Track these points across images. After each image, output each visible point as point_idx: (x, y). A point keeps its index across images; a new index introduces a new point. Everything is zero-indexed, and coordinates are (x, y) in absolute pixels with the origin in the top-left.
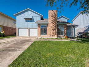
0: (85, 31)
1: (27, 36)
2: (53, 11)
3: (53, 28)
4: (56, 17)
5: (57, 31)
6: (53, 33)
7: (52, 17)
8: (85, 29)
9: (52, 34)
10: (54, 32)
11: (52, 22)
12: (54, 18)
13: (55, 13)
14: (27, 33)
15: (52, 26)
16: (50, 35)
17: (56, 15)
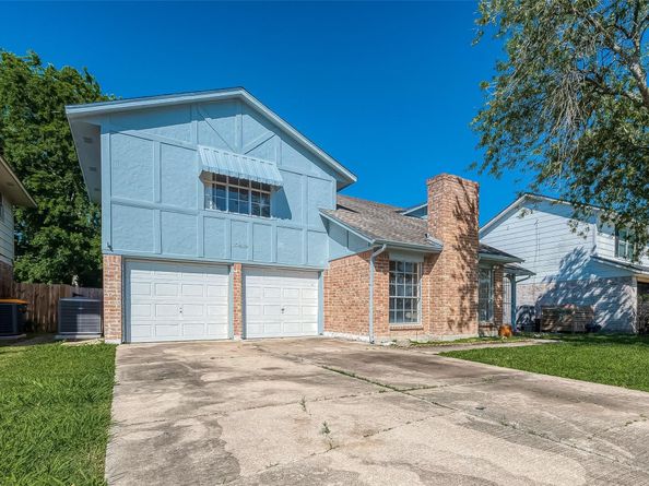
0: (545, 297)
1: (223, 332)
2: (460, 182)
3: (462, 283)
4: (473, 221)
5: (476, 300)
6: (463, 311)
7: (459, 217)
8: (544, 291)
9: (456, 317)
10: (466, 303)
11: (459, 249)
12: (464, 226)
13: (472, 197)
14: (224, 311)
15: (458, 271)
16: (451, 322)
17: (472, 209)
